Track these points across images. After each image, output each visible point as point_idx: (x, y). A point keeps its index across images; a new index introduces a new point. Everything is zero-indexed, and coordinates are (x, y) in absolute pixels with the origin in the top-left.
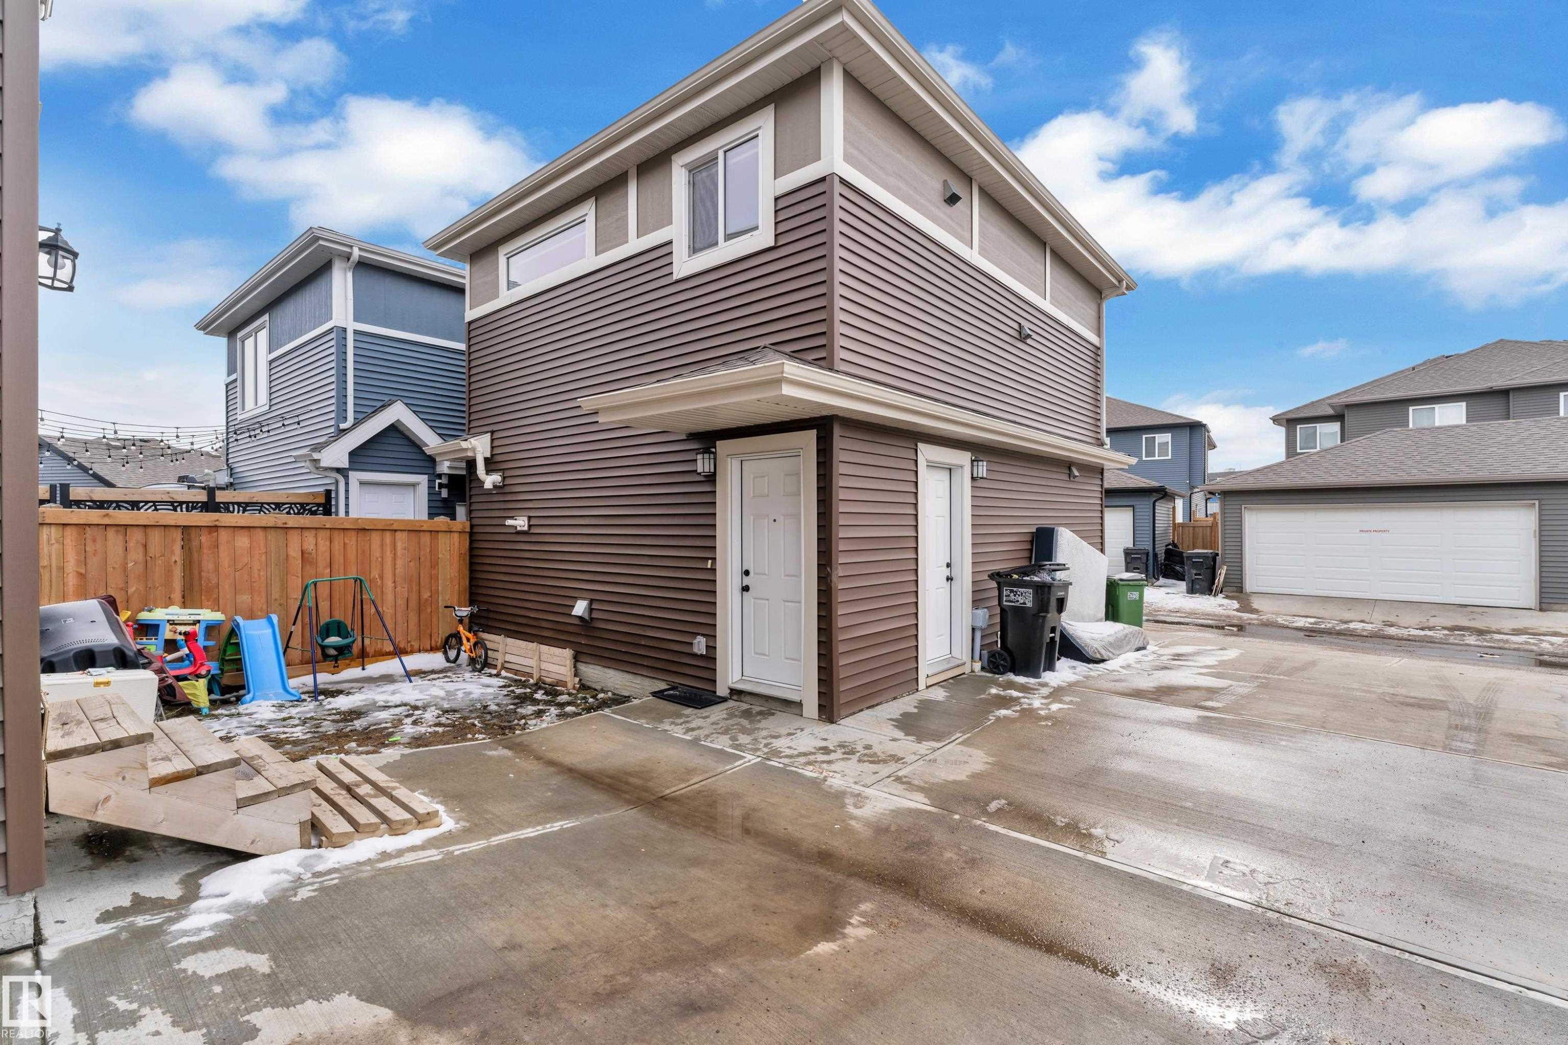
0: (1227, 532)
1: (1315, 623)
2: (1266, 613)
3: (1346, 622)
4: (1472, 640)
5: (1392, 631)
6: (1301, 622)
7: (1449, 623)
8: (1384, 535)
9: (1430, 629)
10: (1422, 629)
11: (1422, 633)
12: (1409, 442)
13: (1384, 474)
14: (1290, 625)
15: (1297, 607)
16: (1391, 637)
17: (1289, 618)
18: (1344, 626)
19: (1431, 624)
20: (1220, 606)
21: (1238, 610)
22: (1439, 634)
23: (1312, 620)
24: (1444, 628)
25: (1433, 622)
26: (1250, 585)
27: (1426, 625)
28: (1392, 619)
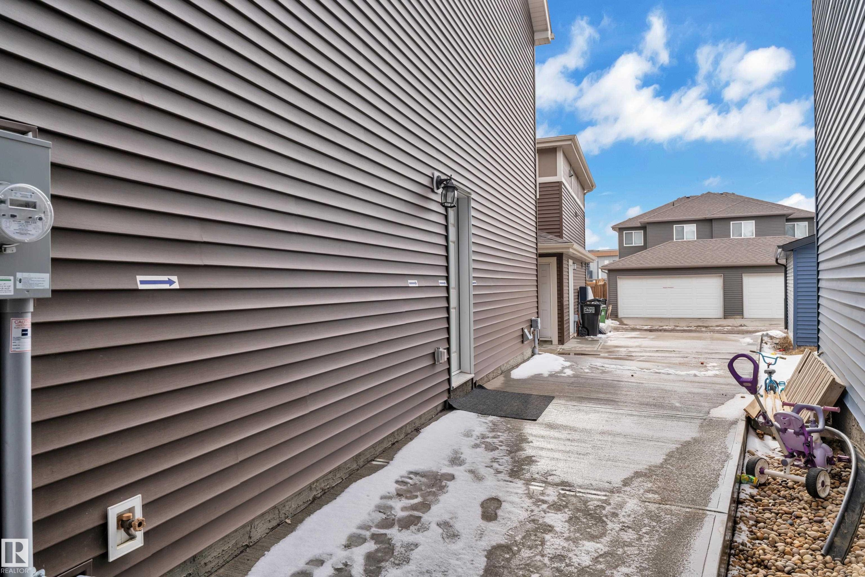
0: (611, 295)
1: (651, 328)
2: (631, 325)
3: (662, 327)
4: (704, 329)
5: (678, 328)
6: (646, 328)
7: (696, 325)
8: (672, 289)
9: (690, 327)
10: (688, 327)
11: (688, 328)
12: (679, 248)
13: (671, 262)
14: (643, 329)
15: (642, 322)
16: (678, 330)
17: (641, 326)
18: (661, 328)
19: (690, 326)
20: (612, 323)
21: (620, 325)
22: (694, 328)
23: (650, 326)
24: (695, 326)
25: (691, 324)
26: (620, 315)
27: (689, 326)
28: (677, 325)
